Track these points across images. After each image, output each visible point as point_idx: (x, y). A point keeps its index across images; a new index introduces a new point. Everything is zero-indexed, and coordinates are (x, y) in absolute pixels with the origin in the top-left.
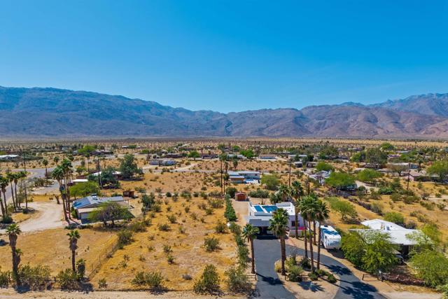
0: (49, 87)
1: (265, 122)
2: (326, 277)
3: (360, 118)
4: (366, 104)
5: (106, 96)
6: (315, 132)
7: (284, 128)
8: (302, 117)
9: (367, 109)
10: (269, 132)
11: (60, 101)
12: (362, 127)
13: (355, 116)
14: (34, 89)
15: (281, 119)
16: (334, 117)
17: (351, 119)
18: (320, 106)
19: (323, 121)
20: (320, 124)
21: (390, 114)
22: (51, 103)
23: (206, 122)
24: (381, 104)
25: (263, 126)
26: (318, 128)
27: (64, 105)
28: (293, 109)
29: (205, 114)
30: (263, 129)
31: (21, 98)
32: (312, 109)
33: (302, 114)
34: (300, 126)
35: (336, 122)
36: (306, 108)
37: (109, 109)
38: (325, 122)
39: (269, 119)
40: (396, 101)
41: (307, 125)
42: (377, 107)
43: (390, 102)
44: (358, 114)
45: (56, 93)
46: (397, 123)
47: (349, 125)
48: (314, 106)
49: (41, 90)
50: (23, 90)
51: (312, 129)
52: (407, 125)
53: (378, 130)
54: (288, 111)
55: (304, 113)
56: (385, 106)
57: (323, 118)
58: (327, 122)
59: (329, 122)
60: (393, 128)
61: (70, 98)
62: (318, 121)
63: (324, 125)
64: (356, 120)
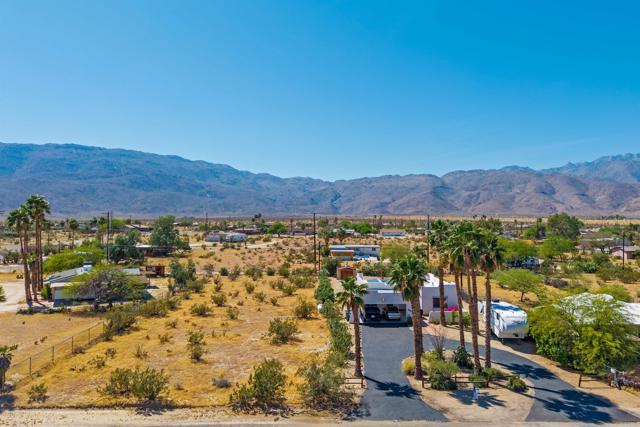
0: (69, 143)
1: (389, 194)
2: (505, 383)
3: (530, 188)
4: (537, 168)
5: (155, 156)
6: (464, 209)
7: (419, 202)
8: (444, 186)
9: (539, 175)
10: (396, 208)
11: (84, 163)
12: (532, 201)
13: (523, 185)
14: (47, 145)
15: (412, 189)
16: (492, 187)
17: (516, 190)
18: (470, 172)
19: (475, 193)
20: (471, 196)
21: (573, 182)
22: (71, 166)
23: (302, 194)
24: (558, 169)
25: (388, 199)
26: (468, 203)
27: (91, 169)
28: (430, 176)
29: (301, 183)
30: (387, 204)
31: (26, 159)
32: (458, 176)
33: (443, 183)
34: (441, 198)
35: (494, 194)
36: (449, 174)
37: (157, 175)
38: (479, 194)
39: (396, 189)
40: (579, 165)
41: (452, 198)
42: (554, 173)
43: (571, 165)
44: (525, 182)
45: (79, 151)
46: (583, 195)
47: (514, 198)
48: (461, 172)
49: (58, 147)
50: (29, 148)
51: (459, 204)
52: (598, 199)
53: (557, 205)
54: (424, 179)
55: (447, 181)
56: (565, 172)
57: (476, 188)
58: (481, 196)
59: (483, 194)
60: (579, 202)
61: (100, 159)
62: (468, 193)
63: (478, 198)
64: (523, 191)
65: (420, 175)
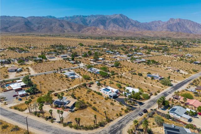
1: (7, 24)
3: (57, 25)
7: (21, 28)
8: (28, 22)
9: (59, 20)
10: (12, 30)
12: (58, 29)
15: (17, 22)
16: (46, 24)
17: (53, 25)
18: (37, 17)
21: (68, 23)
25: (7, 26)
26: (38, 29)
28: (22, 17)
30: (7, 28)
34: (29, 27)
35: (47, 26)
36: (29, 17)
38: (42, 26)
39: (10, 22)
40: (68, 17)
41: (32, 26)
43: (66, 17)
44: (55, 23)
46: (71, 27)
47: (53, 27)
48: (33, 17)
51: (35, 29)
52: (75, 28)
53: (65, 30)
54: (20, 19)
55: (29, 19)
57: (40, 24)
59: (43, 26)
60: (70, 29)
62: (38, 25)
63: (41, 27)
64: (55, 26)
65: (18, 17)
